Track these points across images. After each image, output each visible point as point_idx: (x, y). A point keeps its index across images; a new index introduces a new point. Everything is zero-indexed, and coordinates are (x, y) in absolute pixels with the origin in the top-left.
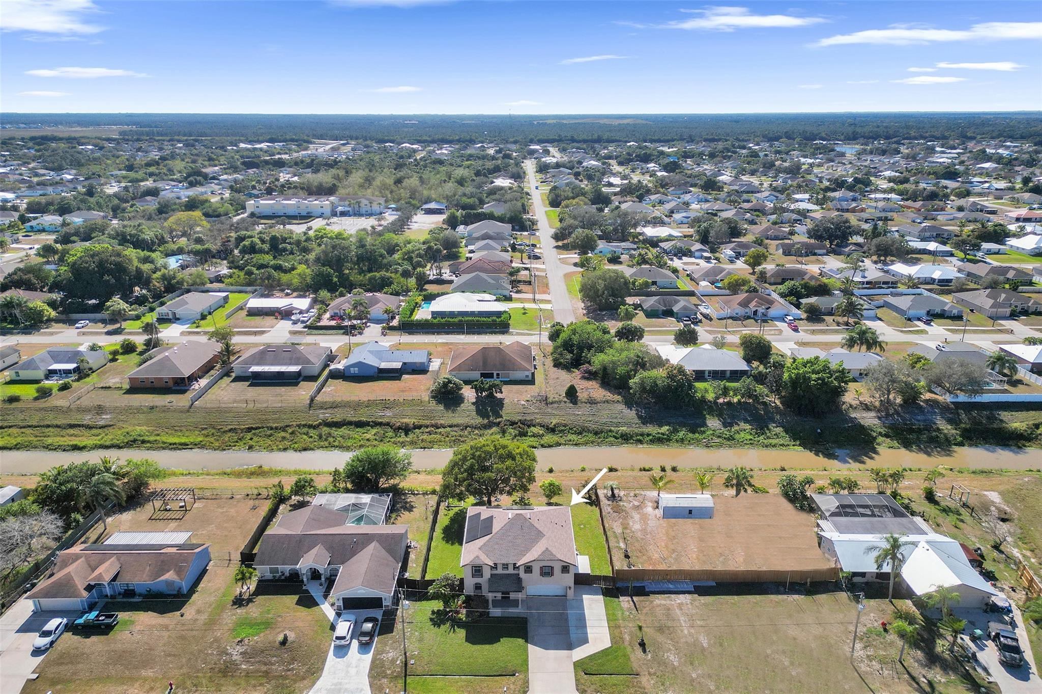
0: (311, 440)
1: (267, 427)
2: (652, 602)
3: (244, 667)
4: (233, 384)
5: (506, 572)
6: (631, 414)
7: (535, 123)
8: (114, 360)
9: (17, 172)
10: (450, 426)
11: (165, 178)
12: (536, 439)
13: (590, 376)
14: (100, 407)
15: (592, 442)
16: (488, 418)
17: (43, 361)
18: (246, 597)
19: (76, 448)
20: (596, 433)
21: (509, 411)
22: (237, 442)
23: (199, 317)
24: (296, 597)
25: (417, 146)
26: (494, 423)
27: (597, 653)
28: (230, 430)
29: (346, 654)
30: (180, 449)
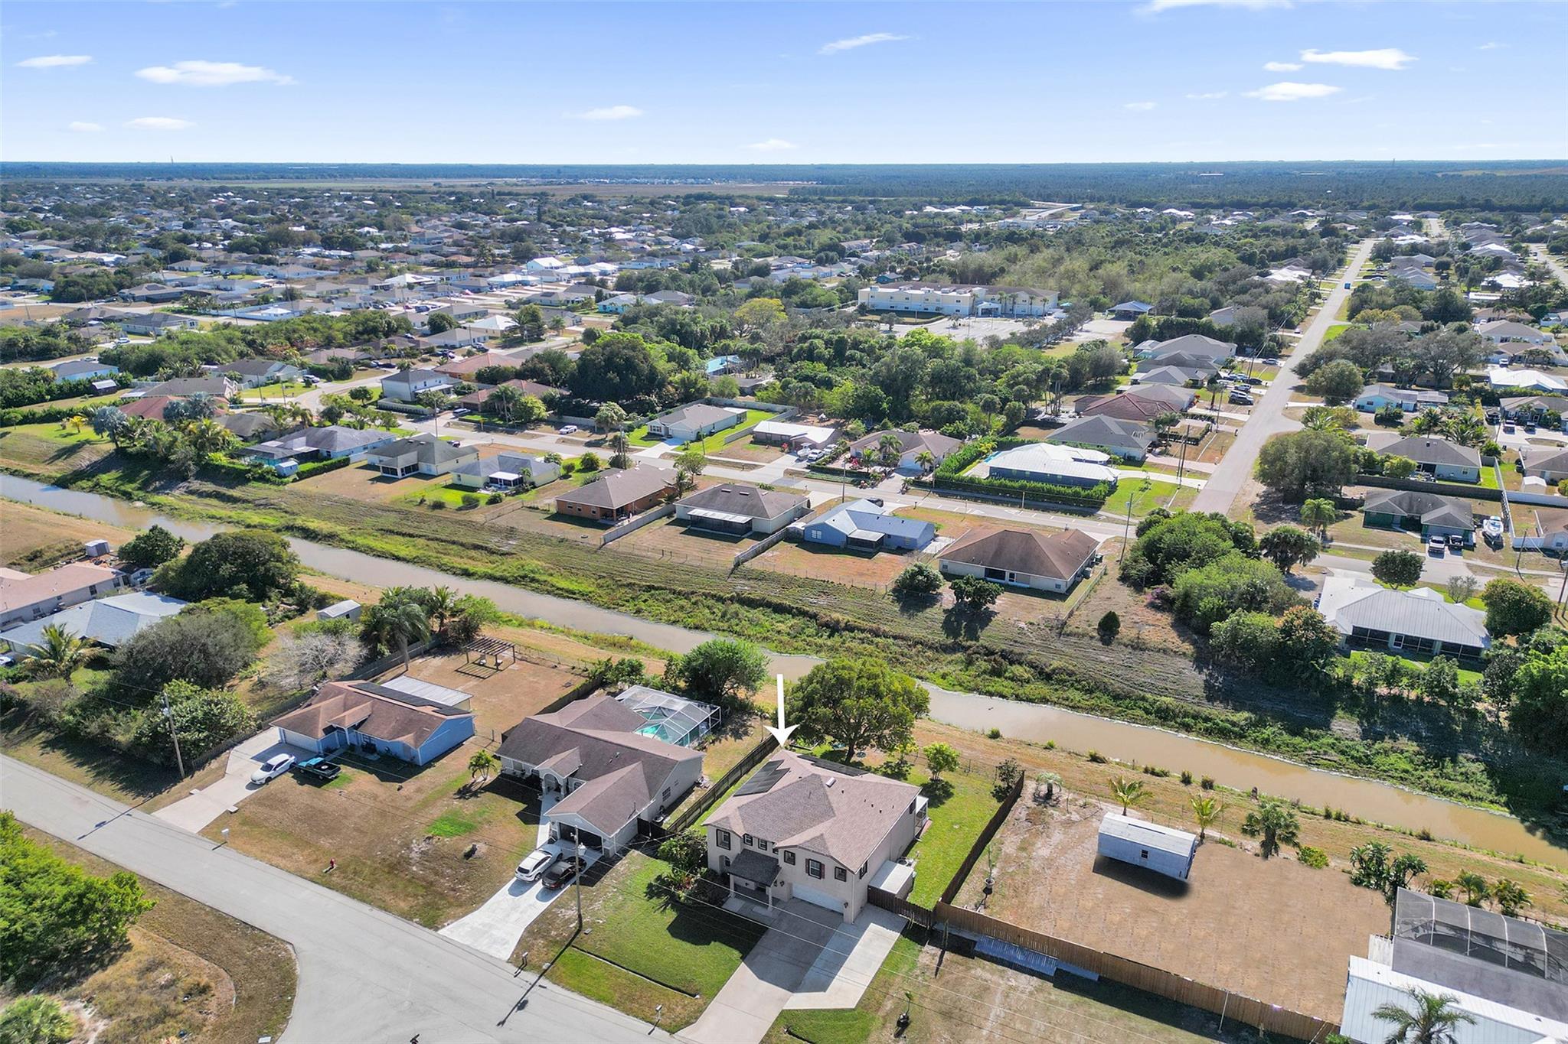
0: (712, 617)
1: (670, 590)
2: (969, 969)
3: (414, 869)
4: (667, 527)
5: (762, 852)
6: (1195, 679)
7: (1440, 175)
8: (565, 477)
9: (640, 239)
10: (895, 637)
11: (794, 252)
12: (1012, 684)
13: (1164, 604)
14: (512, 530)
15: (1103, 710)
16: (955, 638)
17: (488, 466)
18: (474, 789)
19: (467, 574)
20: (1116, 697)
21: (993, 634)
22: (627, 601)
23: (694, 437)
24: (522, 806)
25: (1187, 213)
26: (963, 647)
27: (824, 1010)
28: (629, 585)
29: (522, 893)
30: (564, 597)
